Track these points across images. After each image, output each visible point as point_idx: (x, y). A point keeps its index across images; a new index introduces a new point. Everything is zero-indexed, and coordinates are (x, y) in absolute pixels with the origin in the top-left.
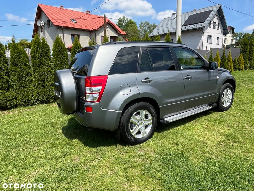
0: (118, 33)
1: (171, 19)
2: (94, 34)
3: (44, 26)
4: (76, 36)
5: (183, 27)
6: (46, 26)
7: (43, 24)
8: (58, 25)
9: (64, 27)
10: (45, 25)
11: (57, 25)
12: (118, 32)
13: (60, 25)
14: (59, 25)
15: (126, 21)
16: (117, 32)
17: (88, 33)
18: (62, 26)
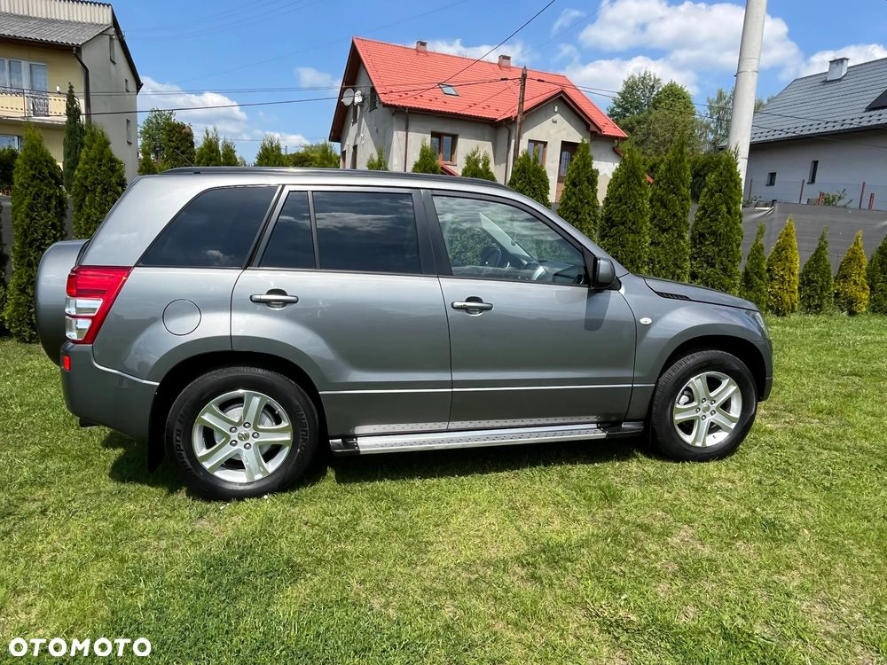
0: (592, 133)
1: (826, 82)
2: (506, 135)
3: (361, 104)
4: (447, 140)
5: (872, 113)
6: (367, 105)
7: (358, 99)
8: (393, 103)
9: (410, 108)
10: (363, 101)
11: (389, 103)
12: (592, 128)
13: (401, 104)
14: (397, 104)
15: (653, 87)
16: (588, 127)
17: (488, 130)
18: (404, 108)
